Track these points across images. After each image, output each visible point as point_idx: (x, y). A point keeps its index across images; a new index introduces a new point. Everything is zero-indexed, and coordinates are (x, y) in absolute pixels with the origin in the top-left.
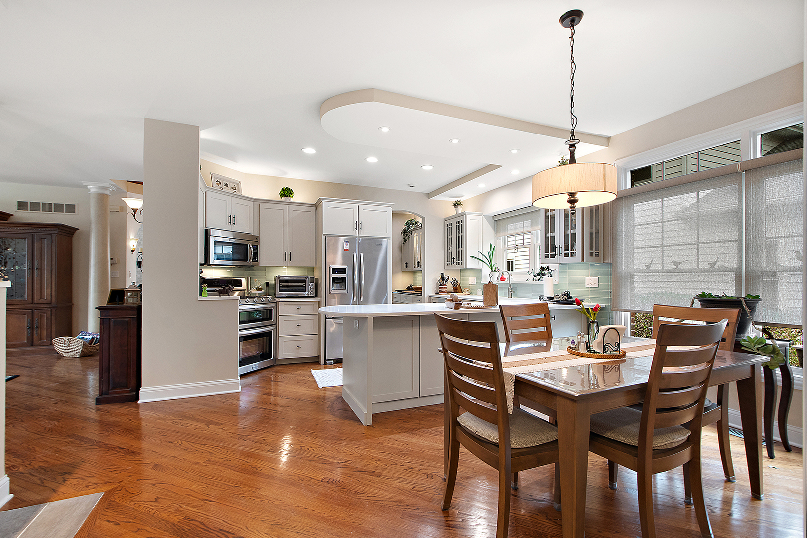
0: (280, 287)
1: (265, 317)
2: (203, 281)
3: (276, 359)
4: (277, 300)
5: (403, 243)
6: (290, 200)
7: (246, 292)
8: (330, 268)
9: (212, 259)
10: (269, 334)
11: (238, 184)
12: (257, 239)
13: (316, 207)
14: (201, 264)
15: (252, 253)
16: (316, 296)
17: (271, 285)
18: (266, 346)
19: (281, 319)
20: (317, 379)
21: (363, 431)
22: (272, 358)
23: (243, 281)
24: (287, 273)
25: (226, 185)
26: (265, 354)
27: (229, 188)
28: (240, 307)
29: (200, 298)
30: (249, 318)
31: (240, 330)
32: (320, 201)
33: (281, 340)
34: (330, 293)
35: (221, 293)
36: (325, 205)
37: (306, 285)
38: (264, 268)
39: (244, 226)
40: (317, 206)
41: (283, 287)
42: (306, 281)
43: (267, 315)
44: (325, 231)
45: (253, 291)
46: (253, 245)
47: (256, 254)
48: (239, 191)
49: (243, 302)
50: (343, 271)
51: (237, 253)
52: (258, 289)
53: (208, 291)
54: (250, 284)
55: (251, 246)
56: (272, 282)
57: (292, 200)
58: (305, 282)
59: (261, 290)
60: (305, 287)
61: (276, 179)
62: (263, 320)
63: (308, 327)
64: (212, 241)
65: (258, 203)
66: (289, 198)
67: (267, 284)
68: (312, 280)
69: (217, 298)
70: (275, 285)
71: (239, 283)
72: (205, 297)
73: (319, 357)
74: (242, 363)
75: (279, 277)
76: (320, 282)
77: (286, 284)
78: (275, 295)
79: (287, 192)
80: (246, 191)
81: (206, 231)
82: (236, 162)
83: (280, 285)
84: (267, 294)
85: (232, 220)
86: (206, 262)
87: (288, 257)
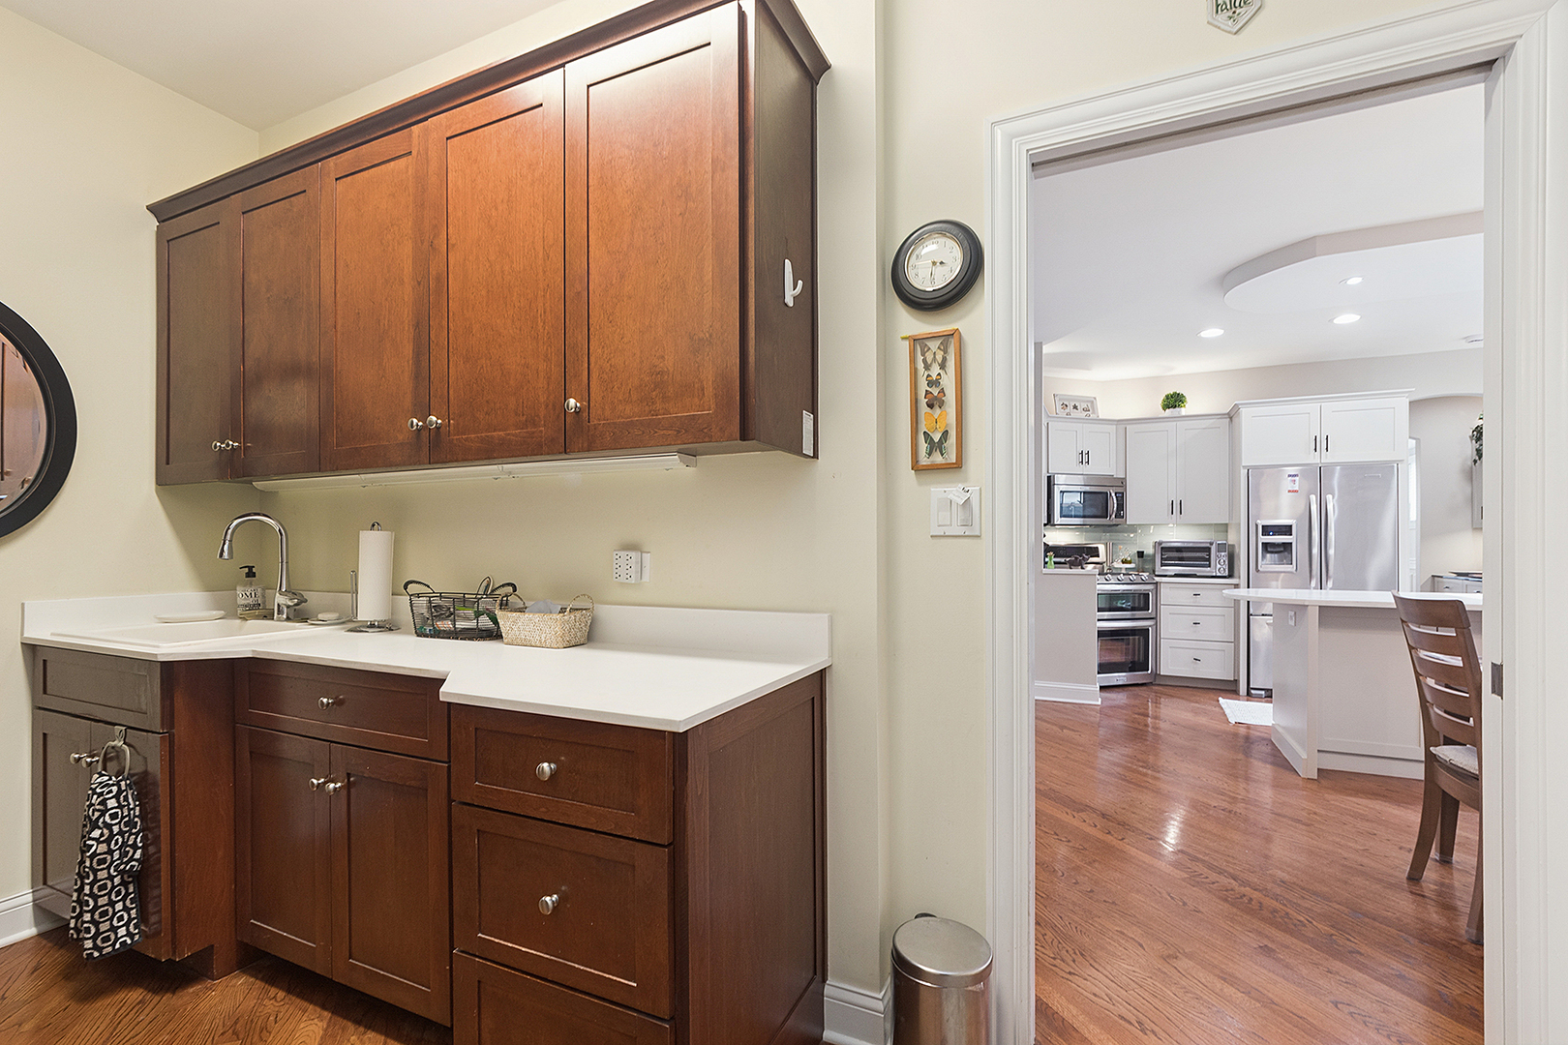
0: (1162, 559)
1: (1137, 605)
2: (1048, 549)
3: (1156, 675)
4: (1157, 579)
5: (1475, 461)
6: (1179, 412)
7: (1105, 565)
8: (1257, 525)
9: (1057, 519)
10: (1144, 632)
11: (1092, 402)
12: (1123, 482)
13: (1231, 418)
14: (1045, 525)
15: (1115, 505)
16: (1231, 576)
17: (1148, 556)
18: (1139, 651)
19: (1164, 611)
20: (1227, 712)
21: (1301, 783)
22: (1149, 672)
23: (1102, 548)
24: (1177, 535)
25: (1075, 407)
26: (1138, 664)
27: (1080, 409)
28: (1098, 587)
29: (1045, 571)
30: (1111, 603)
31: (1099, 620)
32: (1235, 410)
33: (1164, 645)
34: (1258, 571)
35: (1072, 565)
36: (1245, 413)
37: (1209, 555)
38: (1133, 529)
39: (1104, 465)
40: (1231, 416)
41: (1166, 559)
42: (1210, 548)
43: (1141, 602)
44: (1248, 459)
45: (1116, 565)
46: (1116, 494)
47: (1121, 506)
48: (1093, 413)
49: (1102, 579)
50: (1287, 530)
51: (1091, 506)
52: (1124, 562)
53: (1055, 563)
54: (1112, 554)
55: (1113, 495)
56: (1149, 550)
57: (1183, 411)
58: (1208, 550)
59: (1130, 562)
60: (1209, 560)
61: (1155, 380)
62: (1133, 609)
63: (1217, 628)
64: (1057, 490)
65: (1124, 426)
66: (1177, 409)
67: (1141, 554)
68: (1221, 547)
69: (1068, 571)
70: (1154, 555)
71: (1095, 552)
72: (1051, 569)
73: (1236, 682)
74: (1104, 668)
75: (1160, 543)
76: (1237, 550)
77: (1174, 554)
78: (1154, 571)
79: (1174, 401)
80: (1104, 411)
81: (1049, 478)
82: (1088, 369)
83: (1162, 555)
84: (1140, 570)
85: (1084, 457)
86: (1050, 522)
87: (1176, 508)
